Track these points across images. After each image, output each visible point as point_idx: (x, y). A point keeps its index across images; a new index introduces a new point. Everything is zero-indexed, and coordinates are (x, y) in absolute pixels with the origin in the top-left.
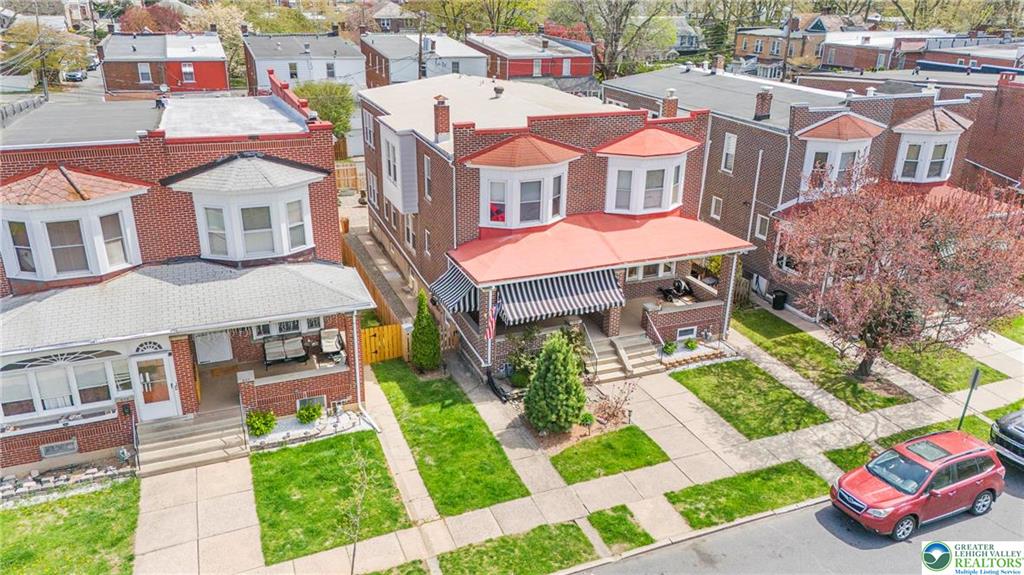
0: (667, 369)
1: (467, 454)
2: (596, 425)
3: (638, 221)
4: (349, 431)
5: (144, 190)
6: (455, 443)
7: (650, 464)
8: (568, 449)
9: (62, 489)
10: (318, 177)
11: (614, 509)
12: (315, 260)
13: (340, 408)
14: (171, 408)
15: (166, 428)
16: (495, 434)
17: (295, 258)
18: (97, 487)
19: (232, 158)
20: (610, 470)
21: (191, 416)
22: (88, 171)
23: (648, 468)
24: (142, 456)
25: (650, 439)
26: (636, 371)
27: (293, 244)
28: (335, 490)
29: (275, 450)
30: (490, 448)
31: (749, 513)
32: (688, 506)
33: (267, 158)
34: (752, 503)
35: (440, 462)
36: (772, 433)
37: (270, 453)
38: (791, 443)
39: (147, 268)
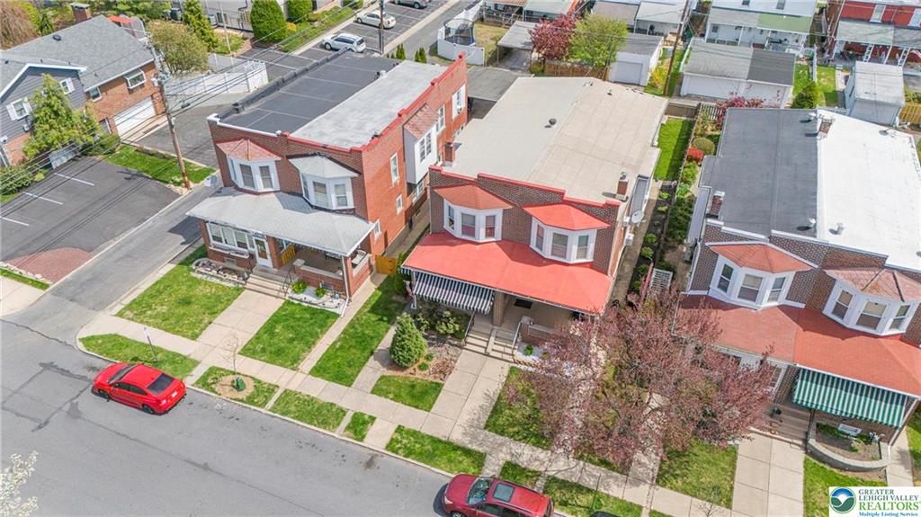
0: (515, 362)
1: (354, 351)
2: (426, 372)
3: (544, 262)
4: (329, 310)
5: (279, 159)
6: (357, 342)
7: (417, 407)
8: (394, 376)
9: (222, 280)
10: (356, 175)
11: (370, 417)
12: (354, 214)
13: (337, 295)
14: (268, 263)
15: (266, 271)
16: (379, 348)
17: (340, 212)
18: (231, 285)
19: (314, 155)
20: (397, 398)
21: (276, 270)
22: (258, 144)
23: (413, 409)
24: (250, 280)
25: (437, 396)
26: (493, 354)
27: (339, 205)
28: (291, 336)
29: (296, 302)
30: (366, 353)
31: (418, 460)
32: (399, 438)
33: (330, 159)
34: (428, 457)
35: (341, 347)
36: (502, 433)
37: (293, 303)
38: (502, 445)
39: (281, 193)
